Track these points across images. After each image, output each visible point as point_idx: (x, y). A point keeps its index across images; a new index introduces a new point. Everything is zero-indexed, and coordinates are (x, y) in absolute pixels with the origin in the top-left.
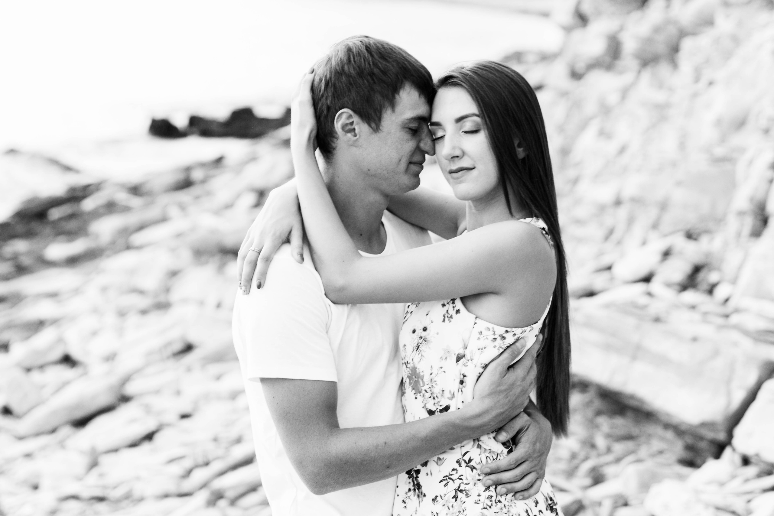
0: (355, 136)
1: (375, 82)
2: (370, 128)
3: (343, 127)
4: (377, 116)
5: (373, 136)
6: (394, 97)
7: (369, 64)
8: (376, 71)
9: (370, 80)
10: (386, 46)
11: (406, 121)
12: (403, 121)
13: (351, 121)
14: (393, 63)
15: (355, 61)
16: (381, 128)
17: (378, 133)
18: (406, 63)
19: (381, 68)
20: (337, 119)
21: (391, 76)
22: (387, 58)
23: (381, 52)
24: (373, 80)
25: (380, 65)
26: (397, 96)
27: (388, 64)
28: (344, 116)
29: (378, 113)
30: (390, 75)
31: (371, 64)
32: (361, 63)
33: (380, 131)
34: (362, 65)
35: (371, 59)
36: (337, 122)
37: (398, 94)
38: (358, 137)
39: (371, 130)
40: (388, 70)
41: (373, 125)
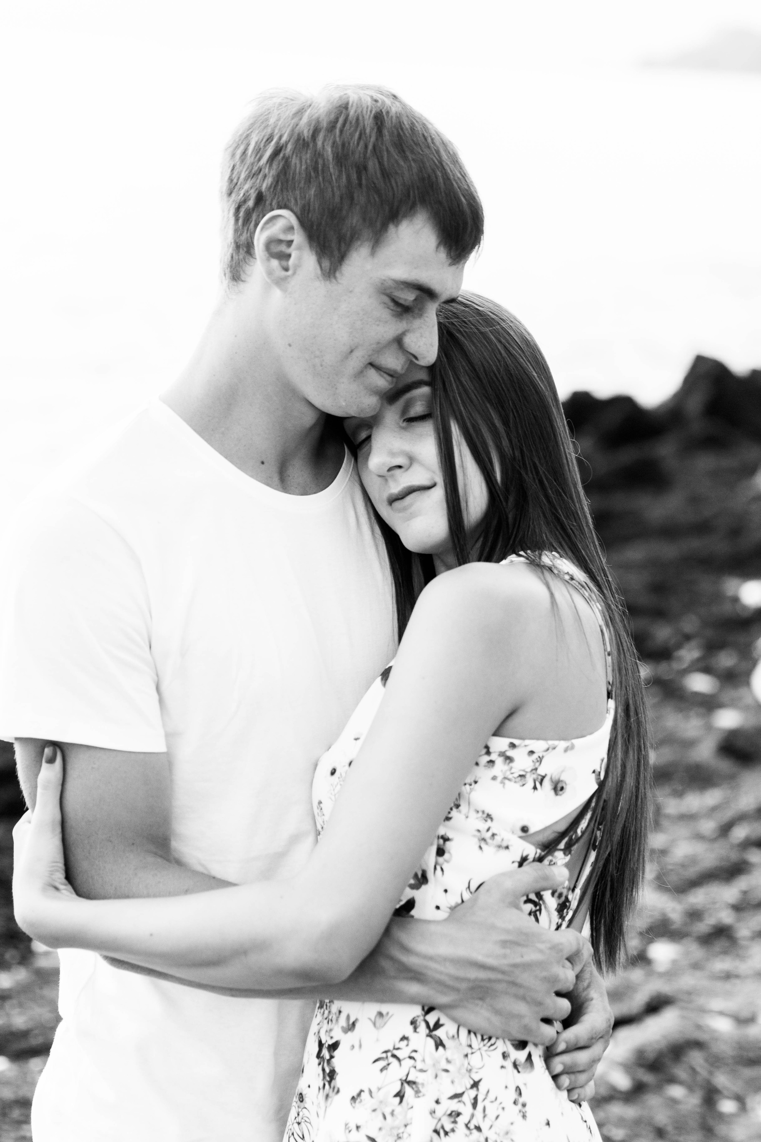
0: (286, 269)
1: (360, 185)
2: (318, 268)
3: (270, 244)
4: (339, 250)
5: (317, 284)
6: (384, 227)
7: (366, 147)
8: (372, 165)
9: (354, 176)
10: (418, 127)
11: (390, 283)
12: (385, 280)
13: (289, 237)
14: (413, 164)
15: (341, 131)
16: (338, 274)
17: (328, 283)
18: (439, 174)
19: (386, 163)
20: (267, 223)
21: (397, 186)
22: (406, 149)
23: (402, 134)
24: (359, 178)
25: (385, 158)
26: (392, 228)
27: (402, 163)
28: (280, 224)
29: (343, 245)
30: (396, 183)
31: (370, 147)
32: (351, 139)
33: (333, 280)
34: (351, 145)
35: (373, 139)
36: (262, 229)
37: (397, 226)
38: (290, 273)
39: (319, 272)
40: (396, 173)
41: (326, 264)
